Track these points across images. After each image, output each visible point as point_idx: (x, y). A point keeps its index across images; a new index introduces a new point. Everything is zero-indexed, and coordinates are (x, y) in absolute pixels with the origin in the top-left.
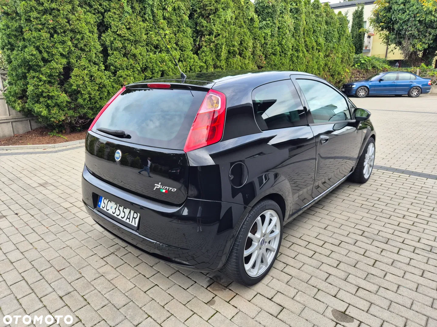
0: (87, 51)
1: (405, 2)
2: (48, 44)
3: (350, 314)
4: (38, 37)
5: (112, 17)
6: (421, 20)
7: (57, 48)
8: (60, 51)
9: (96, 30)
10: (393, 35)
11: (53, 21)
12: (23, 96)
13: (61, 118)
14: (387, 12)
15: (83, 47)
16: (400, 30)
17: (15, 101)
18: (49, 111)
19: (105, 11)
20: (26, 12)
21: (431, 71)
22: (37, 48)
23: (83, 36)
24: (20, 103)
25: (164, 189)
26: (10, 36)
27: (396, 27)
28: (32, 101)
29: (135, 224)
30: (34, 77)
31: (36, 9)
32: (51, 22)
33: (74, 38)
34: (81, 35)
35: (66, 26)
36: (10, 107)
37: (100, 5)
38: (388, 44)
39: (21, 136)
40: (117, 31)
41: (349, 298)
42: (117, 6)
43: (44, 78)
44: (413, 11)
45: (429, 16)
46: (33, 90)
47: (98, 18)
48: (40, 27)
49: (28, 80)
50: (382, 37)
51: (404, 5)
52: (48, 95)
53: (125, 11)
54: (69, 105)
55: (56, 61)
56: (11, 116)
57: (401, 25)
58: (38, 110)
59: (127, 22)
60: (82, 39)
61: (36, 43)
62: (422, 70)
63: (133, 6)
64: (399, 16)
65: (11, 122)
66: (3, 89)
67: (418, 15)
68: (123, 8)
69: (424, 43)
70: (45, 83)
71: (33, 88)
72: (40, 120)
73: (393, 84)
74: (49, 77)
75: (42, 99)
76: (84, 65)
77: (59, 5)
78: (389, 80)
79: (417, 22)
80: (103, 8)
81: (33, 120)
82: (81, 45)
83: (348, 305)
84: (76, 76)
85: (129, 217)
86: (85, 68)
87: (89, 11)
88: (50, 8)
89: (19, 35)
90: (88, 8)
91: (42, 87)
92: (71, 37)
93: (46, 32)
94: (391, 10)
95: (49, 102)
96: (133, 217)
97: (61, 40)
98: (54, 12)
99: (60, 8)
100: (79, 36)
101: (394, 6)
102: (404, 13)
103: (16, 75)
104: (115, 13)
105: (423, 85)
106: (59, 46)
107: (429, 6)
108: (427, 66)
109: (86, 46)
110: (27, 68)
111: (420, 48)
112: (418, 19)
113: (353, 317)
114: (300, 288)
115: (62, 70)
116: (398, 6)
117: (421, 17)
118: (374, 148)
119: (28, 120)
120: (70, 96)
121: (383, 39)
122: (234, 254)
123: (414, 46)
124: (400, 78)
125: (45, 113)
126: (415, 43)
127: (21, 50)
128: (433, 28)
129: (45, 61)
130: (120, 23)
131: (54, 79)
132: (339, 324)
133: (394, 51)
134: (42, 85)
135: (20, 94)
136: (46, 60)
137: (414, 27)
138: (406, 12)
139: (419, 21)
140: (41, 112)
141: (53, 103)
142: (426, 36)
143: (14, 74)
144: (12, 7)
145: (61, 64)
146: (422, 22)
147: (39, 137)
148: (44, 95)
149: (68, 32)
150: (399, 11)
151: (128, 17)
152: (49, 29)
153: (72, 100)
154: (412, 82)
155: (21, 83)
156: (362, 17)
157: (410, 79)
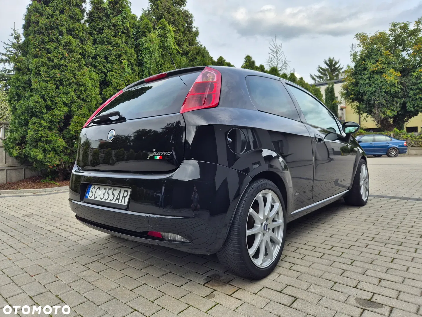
0: (88, 102)
1: (370, 78)
2: (53, 94)
3: (377, 301)
4: (44, 87)
5: (114, 76)
6: (386, 91)
7: (61, 98)
8: (63, 100)
9: (98, 85)
10: (363, 105)
11: (60, 75)
12: (22, 142)
13: (56, 162)
14: (355, 87)
15: (84, 98)
16: (369, 101)
17: (12, 148)
18: (45, 156)
19: (107, 72)
20: (37, 67)
21: (404, 134)
22: (43, 97)
23: (86, 88)
24: (18, 149)
25: (158, 155)
26: (19, 87)
27: (365, 98)
28: (30, 146)
29: (125, 203)
30: (35, 123)
31: (46, 65)
32: (58, 75)
33: (77, 90)
34: (85, 87)
35: (71, 79)
36: (7, 153)
37: (104, 66)
38: (360, 114)
39: (13, 184)
40: (117, 87)
41: (372, 288)
42: (119, 67)
43: (45, 124)
44: (378, 84)
45: (393, 88)
46: (32, 135)
47: (101, 77)
48: (48, 79)
49: (29, 126)
50: (353, 108)
51: (369, 80)
52: (47, 140)
53: (125, 71)
54: (65, 150)
55: (59, 108)
56: (7, 164)
57: (369, 96)
58: (35, 154)
59: (126, 79)
60: (85, 91)
61: (42, 92)
62: (396, 134)
63: (133, 68)
64: (367, 88)
65: (5, 170)
66: (3, 138)
67: (383, 87)
68: (124, 69)
69: (393, 110)
70: (45, 129)
71: (32, 133)
72: (35, 165)
73: (371, 145)
74: (50, 123)
75: (40, 144)
76: (84, 114)
77: (67, 62)
78: (366, 141)
79: (383, 93)
80: (107, 69)
81: (27, 168)
82: (83, 96)
83: (372, 294)
84: (76, 122)
85: (118, 198)
86: (85, 116)
87: (93, 71)
88: (59, 64)
89: (28, 87)
90: (93, 69)
91: (42, 132)
92: (75, 89)
93: (53, 84)
94: (358, 85)
95: (46, 146)
96: (123, 197)
97: (65, 91)
98: (62, 68)
99: (68, 65)
100: (82, 88)
101: (360, 81)
102: (370, 86)
103: (19, 122)
104: (116, 73)
105: (399, 146)
106: (63, 96)
107: (391, 79)
108: (400, 130)
109: (88, 97)
110: (30, 115)
111: (391, 115)
112: (384, 90)
113: (382, 303)
114: (312, 282)
115: (63, 117)
116: (364, 81)
117: (386, 89)
118: (367, 171)
119: (23, 168)
120: (67, 142)
121: (355, 110)
122: (235, 229)
123: (384, 113)
124: (376, 140)
125: (40, 156)
126: (385, 111)
127: (27, 100)
128: (398, 98)
129: (48, 108)
130: (120, 80)
131: (55, 125)
132: (366, 310)
133: (367, 119)
134: (42, 130)
135: (19, 140)
136: (50, 108)
137: (381, 98)
138: (371, 85)
139: (385, 92)
140: (37, 156)
141: (50, 147)
142: (393, 105)
143: (17, 121)
144: (25, 64)
145: (63, 112)
146: (388, 93)
147: (31, 184)
148: (43, 139)
149: (72, 85)
150: (365, 85)
151: (128, 76)
152: (56, 81)
153: (69, 145)
154: (389, 143)
155: (22, 130)
156: (333, 92)
157: (386, 141)
